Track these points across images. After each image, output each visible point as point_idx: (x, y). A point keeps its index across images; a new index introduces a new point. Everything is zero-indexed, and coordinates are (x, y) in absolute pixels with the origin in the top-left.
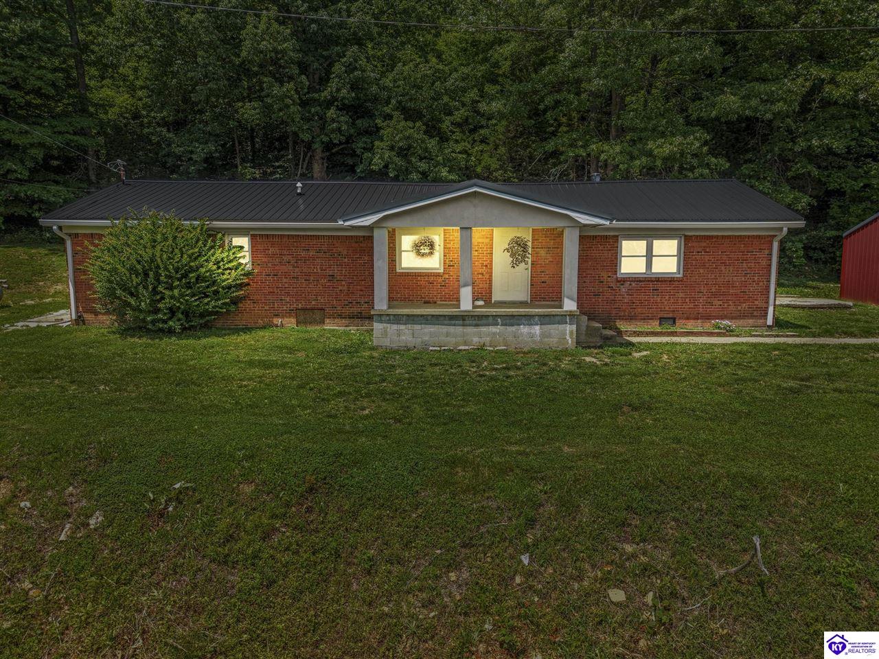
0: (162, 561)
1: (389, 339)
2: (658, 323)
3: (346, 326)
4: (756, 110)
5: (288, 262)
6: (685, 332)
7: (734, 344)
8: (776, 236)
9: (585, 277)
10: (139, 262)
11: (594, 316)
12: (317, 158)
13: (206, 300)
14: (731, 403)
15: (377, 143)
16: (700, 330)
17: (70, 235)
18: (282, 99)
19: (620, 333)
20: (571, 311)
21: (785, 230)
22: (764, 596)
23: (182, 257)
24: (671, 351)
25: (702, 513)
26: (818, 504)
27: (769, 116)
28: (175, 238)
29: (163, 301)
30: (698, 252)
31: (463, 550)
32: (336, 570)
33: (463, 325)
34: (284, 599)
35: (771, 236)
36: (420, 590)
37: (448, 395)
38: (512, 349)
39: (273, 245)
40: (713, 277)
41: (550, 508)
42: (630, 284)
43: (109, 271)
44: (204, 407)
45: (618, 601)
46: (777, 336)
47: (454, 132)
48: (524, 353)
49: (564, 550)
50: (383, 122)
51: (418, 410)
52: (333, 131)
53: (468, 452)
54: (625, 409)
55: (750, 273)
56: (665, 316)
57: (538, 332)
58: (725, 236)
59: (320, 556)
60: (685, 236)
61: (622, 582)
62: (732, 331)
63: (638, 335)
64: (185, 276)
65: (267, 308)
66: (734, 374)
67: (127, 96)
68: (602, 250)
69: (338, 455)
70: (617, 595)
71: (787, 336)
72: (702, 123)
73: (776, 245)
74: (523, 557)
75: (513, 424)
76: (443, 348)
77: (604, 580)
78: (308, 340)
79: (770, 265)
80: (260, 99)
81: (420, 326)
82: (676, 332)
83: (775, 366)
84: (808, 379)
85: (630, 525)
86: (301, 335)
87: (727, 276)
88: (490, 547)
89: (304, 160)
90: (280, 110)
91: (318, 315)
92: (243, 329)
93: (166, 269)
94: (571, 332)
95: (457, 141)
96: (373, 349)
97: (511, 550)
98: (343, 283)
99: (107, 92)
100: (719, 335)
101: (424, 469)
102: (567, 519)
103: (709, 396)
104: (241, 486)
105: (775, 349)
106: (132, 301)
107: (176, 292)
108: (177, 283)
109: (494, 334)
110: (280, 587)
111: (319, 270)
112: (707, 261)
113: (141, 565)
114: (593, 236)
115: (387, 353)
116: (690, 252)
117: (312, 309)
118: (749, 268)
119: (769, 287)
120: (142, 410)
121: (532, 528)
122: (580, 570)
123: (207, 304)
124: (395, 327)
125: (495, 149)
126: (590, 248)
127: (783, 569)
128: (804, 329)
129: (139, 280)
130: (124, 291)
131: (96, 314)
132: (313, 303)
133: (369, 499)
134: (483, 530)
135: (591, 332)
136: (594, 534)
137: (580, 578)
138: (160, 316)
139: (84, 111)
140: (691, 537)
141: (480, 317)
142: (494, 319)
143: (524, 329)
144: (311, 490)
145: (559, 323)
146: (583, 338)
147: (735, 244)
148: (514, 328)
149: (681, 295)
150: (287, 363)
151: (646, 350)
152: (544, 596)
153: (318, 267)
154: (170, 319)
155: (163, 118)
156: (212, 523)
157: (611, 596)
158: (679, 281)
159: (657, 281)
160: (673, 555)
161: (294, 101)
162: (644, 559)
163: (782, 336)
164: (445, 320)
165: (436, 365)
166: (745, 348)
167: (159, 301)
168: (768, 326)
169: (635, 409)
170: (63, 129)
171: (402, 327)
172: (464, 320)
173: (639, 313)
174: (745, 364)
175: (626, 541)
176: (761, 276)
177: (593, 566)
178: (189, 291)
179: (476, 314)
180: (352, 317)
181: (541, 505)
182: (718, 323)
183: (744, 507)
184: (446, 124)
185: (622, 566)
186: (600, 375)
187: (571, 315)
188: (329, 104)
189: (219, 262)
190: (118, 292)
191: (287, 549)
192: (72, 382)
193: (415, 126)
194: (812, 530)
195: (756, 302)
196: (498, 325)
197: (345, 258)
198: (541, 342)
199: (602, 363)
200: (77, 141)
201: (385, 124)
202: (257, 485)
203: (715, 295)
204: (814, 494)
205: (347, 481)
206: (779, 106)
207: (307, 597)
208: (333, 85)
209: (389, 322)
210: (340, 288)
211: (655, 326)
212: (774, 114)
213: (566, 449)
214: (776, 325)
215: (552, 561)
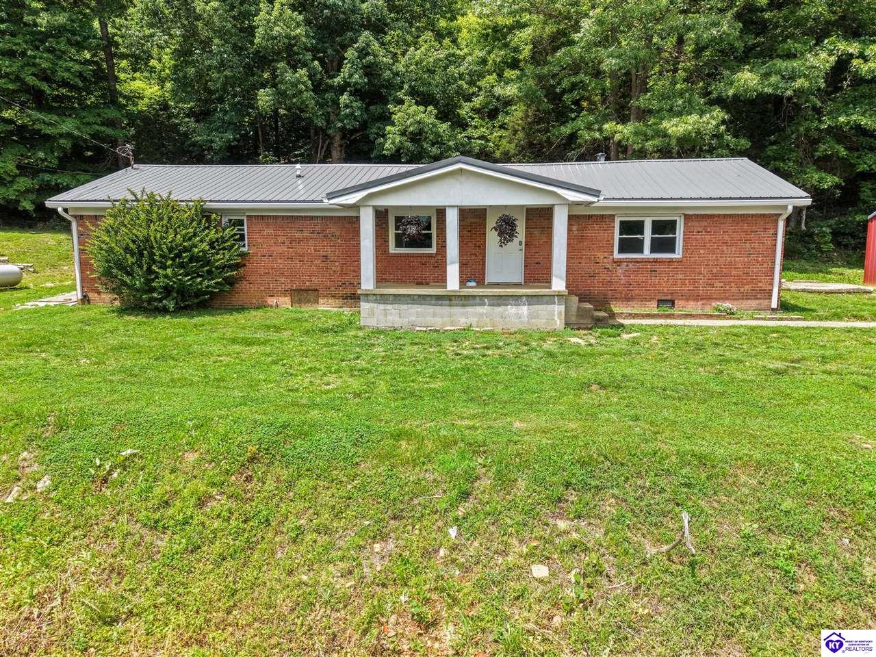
0: (97, 524)
1: (376, 319)
2: (656, 306)
3: (340, 307)
4: (776, 87)
5: (283, 243)
6: (683, 315)
7: (733, 326)
8: (781, 214)
9: (580, 258)
10: (134, 242)
11: (590, 298)
12: (336, 145)
13: (199, 280)
14: (706, 383)
15: (388, 128)
16: (700, 312)
17: (75, 217)
18: (294, 85)
19: (613, 315)
20: (559, 292)
21: (790, 208)
22: (694, 576)
23: (175, 236)
24: (662, 333)
25: (644, 491)
26: (768, 484)
27: (789, 93)
28: (170, 218)
29: (156, 280)
30: (699, 232)
31: (392, 522)
32: (263, 538)
33: (450, 306)
34: (206, 564)
35: (776, 215)
36: (342, 560)
37: (418, 372)
38: (498, 330)
39: (268, 225)
40: (714, 258)
41: (486, 483)
42: (627, 266)
43: (107, 252)
44: (172, 380)
45: (540, 577)
46: (781, 319)
47: (473, 119)
48: (510, 334)
49: (493, 524)
50: (395, 107)
51: (382, 386)
52: (347, 116)
53: (417, 426)
54: (594, 387)
55: (754, 254)
56: (663, 298)
57: (525, 312)
58: (728, 215)
59: (252, 524)
60: (685, 215)
61: (548, 558)
62: (733, 314)
63: (634, 318)
64: (179, 255)
65: (262, 288)
66: (720, 355)
67: (157, 88)
68: (598, 230)
69: (285, 426)
70: (540, 571)
71: (792, 319)
72: (720, 102)
73: (781, 225)
74: (451, 531)
75: (472, 400)
76: (429, 328)
77: (531, 555)
78: (298, 320)
79: (775, 245)
80: (275, 86)
81: (406, 306)
82: (673, 315)
83: (768, 348)
84: (798, 361)
85: (567, 501)
86: (294, 315)
87: (729, 257)
88: (419, 519)
89: (322, 147)
90: (294, 96)
91: (312, 296)
92: (238, 309)
93: (160, 249)
94: (560, 313)
95: (476, 127)
96: (360, 329)
97: (440, 523)
98: (337, 264)
99: (137, 85)
100: (718, 317)
101: (368, 441)
102: (501, 494)
103: (686, 376)
104: (186, 454)
105: (773, 332)
106: (127, 279)
107: (169, 271)
108: (169, 262)
109: (482, 315)
110: (204, 553)
111: (313, 251)
112: (708, 242)
113: (76, 528)
114: (589, 215)
115: (372, 333)
116: (690, 232)
117: (307, 290)
118: (752, 248)
119: (774, 268)
120: (112, 382)
121: (465, 502)
122: (507, 544)
123: (201, 283)
124: (382, 307)
125: (514, 135)
126: (585, 227)
127: (719, 550)
128: (810, 312)
129: (134, 260)
130: (121, 270)
131: (99, 293)
132: (307, 283)
133: (308, 470)
134: (416, 502)
135: (581, 313)
136: (526, 508)
137: (505, 553)
138: (155, 295)
139: (114, 102)
140: (629, 515)
141: (467, 297)
142: (480, 300)
143: (511, 310)
144: (253, 459)
145: (547, 303)
146: (573, 319)
147: (737, 223)
148: (501, 309)
149: (680, 276)
150: (270, 341)
151: (638, 332)
152: (466, 569)
153: (312, 248)
154: (165, 298)
155: (190, 109)
156: (149, 489)
157: (533, 571)
158: (678, 262)
159: (655, 262)
160: (606, 533)
161: (306, 87)
162: (575, 535)
163: (787, 319)
164: (431, 300)
165: (416, 344)
166: (742, 330)
167: (153, 280)
168: (773, 309)
169: (604, 387)
170: (92, 119)
171: (389, 307)
172: (451, 300)
173: (636, 295)
174: (737, 345)
175: (560, 516)
176: (765, 257)
177: (521, 542)
178: (182, 271)
179: (462, 294)
180: (345, 297)
181: (478, 478)
182: (718, 305)
183: (686, 485)
184: (465, 110)
185: (552, 543)
186: (579, 355)
187: (560, 295)
188: (342, 89)
189: (214, 242)
190: (115, 271)
191: (219, 516)
192: (57, 356)
193: (426, 111)
194: (758, 510)
195: (760, 284)
196: (485, 305)
197: (338, 239)
198: (529, 323)
199: (586, 343)
200: (104, 131)
201: (397, 109)
202: (201, 454)
203: (716, 277)
204: (767, 473)
205: (288, 452)
206: (799, 83)
207: (229, 564)
208: (346, 70)
209: (376, 301)
210: (334, 268)
211: (652, 308)
212: (794, 91)
213: (517, 424)
214: (781, 307)
215: (479, 535)
